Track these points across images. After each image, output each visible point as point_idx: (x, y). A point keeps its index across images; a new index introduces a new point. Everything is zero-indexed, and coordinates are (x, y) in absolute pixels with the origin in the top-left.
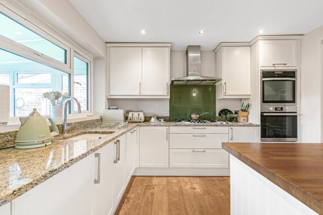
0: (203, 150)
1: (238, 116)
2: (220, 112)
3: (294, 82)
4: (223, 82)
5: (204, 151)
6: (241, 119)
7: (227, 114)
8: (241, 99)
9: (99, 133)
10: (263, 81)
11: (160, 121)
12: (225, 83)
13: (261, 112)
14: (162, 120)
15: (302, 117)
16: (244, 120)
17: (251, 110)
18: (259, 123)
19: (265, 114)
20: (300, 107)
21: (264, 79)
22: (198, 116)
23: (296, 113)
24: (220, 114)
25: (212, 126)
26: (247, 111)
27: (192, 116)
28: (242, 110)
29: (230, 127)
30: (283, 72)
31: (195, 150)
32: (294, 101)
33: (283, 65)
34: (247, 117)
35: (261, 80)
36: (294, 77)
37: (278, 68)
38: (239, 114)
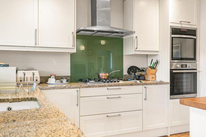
0: (117, 114)
1: (146, 74)
2: (128, 69)
3: (195, 40)
4: (134, 35)
5: (119, 115)
6: (149, 77)
7: (136, 72)
8: (147, 55)
9: (8, 100)
10: (172, 38)
11: (62, 82)
12: (136, 37)
13: (170, 70)
14: (64, 81)
15: (200, 73)
16: (152, 78)
17: (159, 67)
18: (169, 81)
19: (174, 71)
20: (199, 64)
21: (173, 36)
22: (107, 74)
23: (196, 69)
24: (129, 72)
25: (127, 85)
26: (155, 69)
27: (101, 74)
28: (150, 67)
29: (144, 86)
30: (188, 30)
31: (109, 115)
32: (194, 59)
33: (187, 23)
34: (155, 74)
35: (171, 36)
36: (195, 35)
37: (184, 26)
38: (147, 71)
